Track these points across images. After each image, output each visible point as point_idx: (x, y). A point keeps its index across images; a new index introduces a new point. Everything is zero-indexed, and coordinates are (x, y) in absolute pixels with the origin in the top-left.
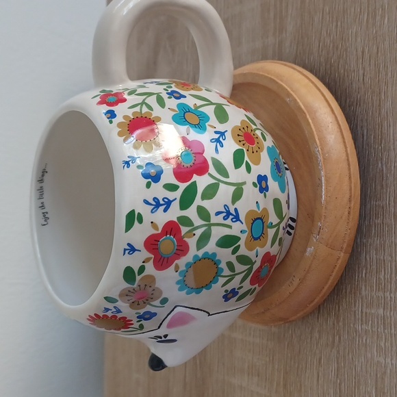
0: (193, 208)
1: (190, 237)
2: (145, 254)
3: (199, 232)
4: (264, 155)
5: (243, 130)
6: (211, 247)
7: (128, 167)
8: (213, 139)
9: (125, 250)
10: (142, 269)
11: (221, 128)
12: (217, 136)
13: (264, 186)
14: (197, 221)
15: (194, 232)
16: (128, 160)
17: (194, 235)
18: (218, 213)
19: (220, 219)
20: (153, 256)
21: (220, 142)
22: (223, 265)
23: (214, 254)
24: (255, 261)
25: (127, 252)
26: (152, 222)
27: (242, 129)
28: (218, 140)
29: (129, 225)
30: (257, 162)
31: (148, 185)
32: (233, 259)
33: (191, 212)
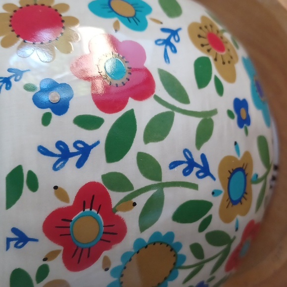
0: (130, 158)
1: (126, 209)
2: (47, 245)
3: (142, 200)
4: (240, 69)
5: (206, 30)
6: (164, 223)
7: (8, 88)
8: (159, 40)
9: (9, 240)
10: (43, 272)
11: (172, 23)
12: (165, 36)
13: (244, 117)
14: (139, 180)
15: (134, 200)
16: (8, 75)
17: (135, 204)
18: (174, 165)
19: (177, 174)
20: (61, 248)
21: (171, 45)
22: (185, 251)
23: (171, 235)
24: (235, 238)
25: (12, 243)
26: (56, 188)
27: (203, 28)
28: (167, 42)
29: (13, 194)
30: (232, 78)
31: (46, 120)
32: (201, 238)
33: (128, 166)
